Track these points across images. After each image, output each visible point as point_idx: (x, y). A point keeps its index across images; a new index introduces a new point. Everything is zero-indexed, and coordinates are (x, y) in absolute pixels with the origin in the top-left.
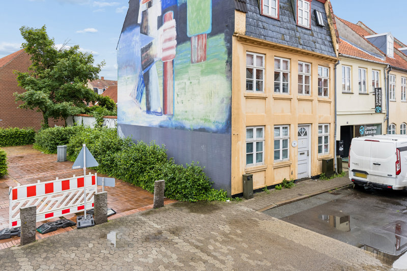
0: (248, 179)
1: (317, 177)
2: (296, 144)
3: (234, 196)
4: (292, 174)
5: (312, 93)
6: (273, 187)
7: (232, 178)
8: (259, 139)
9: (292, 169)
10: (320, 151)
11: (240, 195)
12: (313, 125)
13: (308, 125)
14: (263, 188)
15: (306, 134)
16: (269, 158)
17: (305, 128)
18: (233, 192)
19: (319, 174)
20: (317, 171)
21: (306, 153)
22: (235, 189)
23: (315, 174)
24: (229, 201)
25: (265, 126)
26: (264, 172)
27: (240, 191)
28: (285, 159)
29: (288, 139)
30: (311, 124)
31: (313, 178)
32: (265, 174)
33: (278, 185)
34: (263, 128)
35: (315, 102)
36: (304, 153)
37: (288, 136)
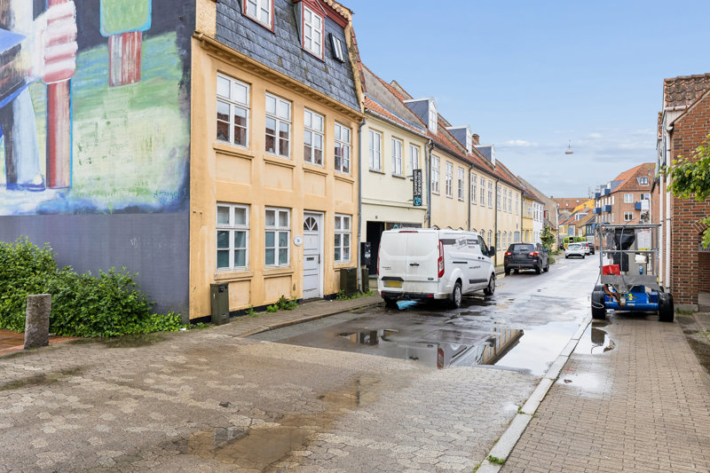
0: (220, 290)
1: (333, 297)
2: (300, 243)
3: (195, 321)
4: (294, 289)
5: (325, 163)
6: (263, 308)
7: (191, 289)
8: (241, 227)
9: (294, 281)
10: (337, 257)
11: (207, 320)
12: (327, 213)
13: (321, 213)
14: (247, 310)
15: (315, 228)
16: (256, 259)
17: (315, 218)
18: (193, 315)
19: (336, 292)
20: (332, 288)
21: (316, 258)
22: (196, 309)
23: (329, 292)
24: (184, 329)
25: (250, 205)
26: (247, 283)
27: (206, 313)
28: (283, 265)
29: (289, 233)
30: (325, 212)
31: (327, 298)
32: (250, 286)
33: (273, 305)
34: (247, 208)
35: (330, 178)
36: (312, 259)
37: (288, 228)
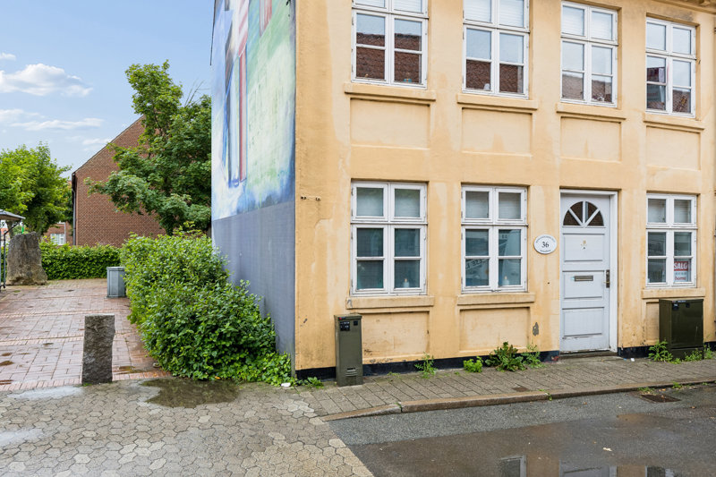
1: (642, 352)
2: (552, 246)
3: (303, 375)
4: (536, 332)
5: (619, 98)
6: (456, 363)
7: (299, 322)
8: (408, 221)
9: (535, 316)
10: (656, 273)
11: (327, 374)
12: (623, 193)
13: (610, 193)
14: (421, 362)
15: (598, 221)
16: (441, 276)
17: (594, 202)
18: (301, 363)
19: (650, 342)
21: (600, 278)
22: (308, 354)
23: (634, 342)
24: (286, 385)
25: (427, 183)
26: (423, 317)
27: (329, 361)
28: (508, 288)
29: (524, 231)
30: (618, 191)
31: (625, 353)
32: (428, 322)
34: (422, 189)
35: (634, 126)
36: (591, 278)
37: (523, 221)
